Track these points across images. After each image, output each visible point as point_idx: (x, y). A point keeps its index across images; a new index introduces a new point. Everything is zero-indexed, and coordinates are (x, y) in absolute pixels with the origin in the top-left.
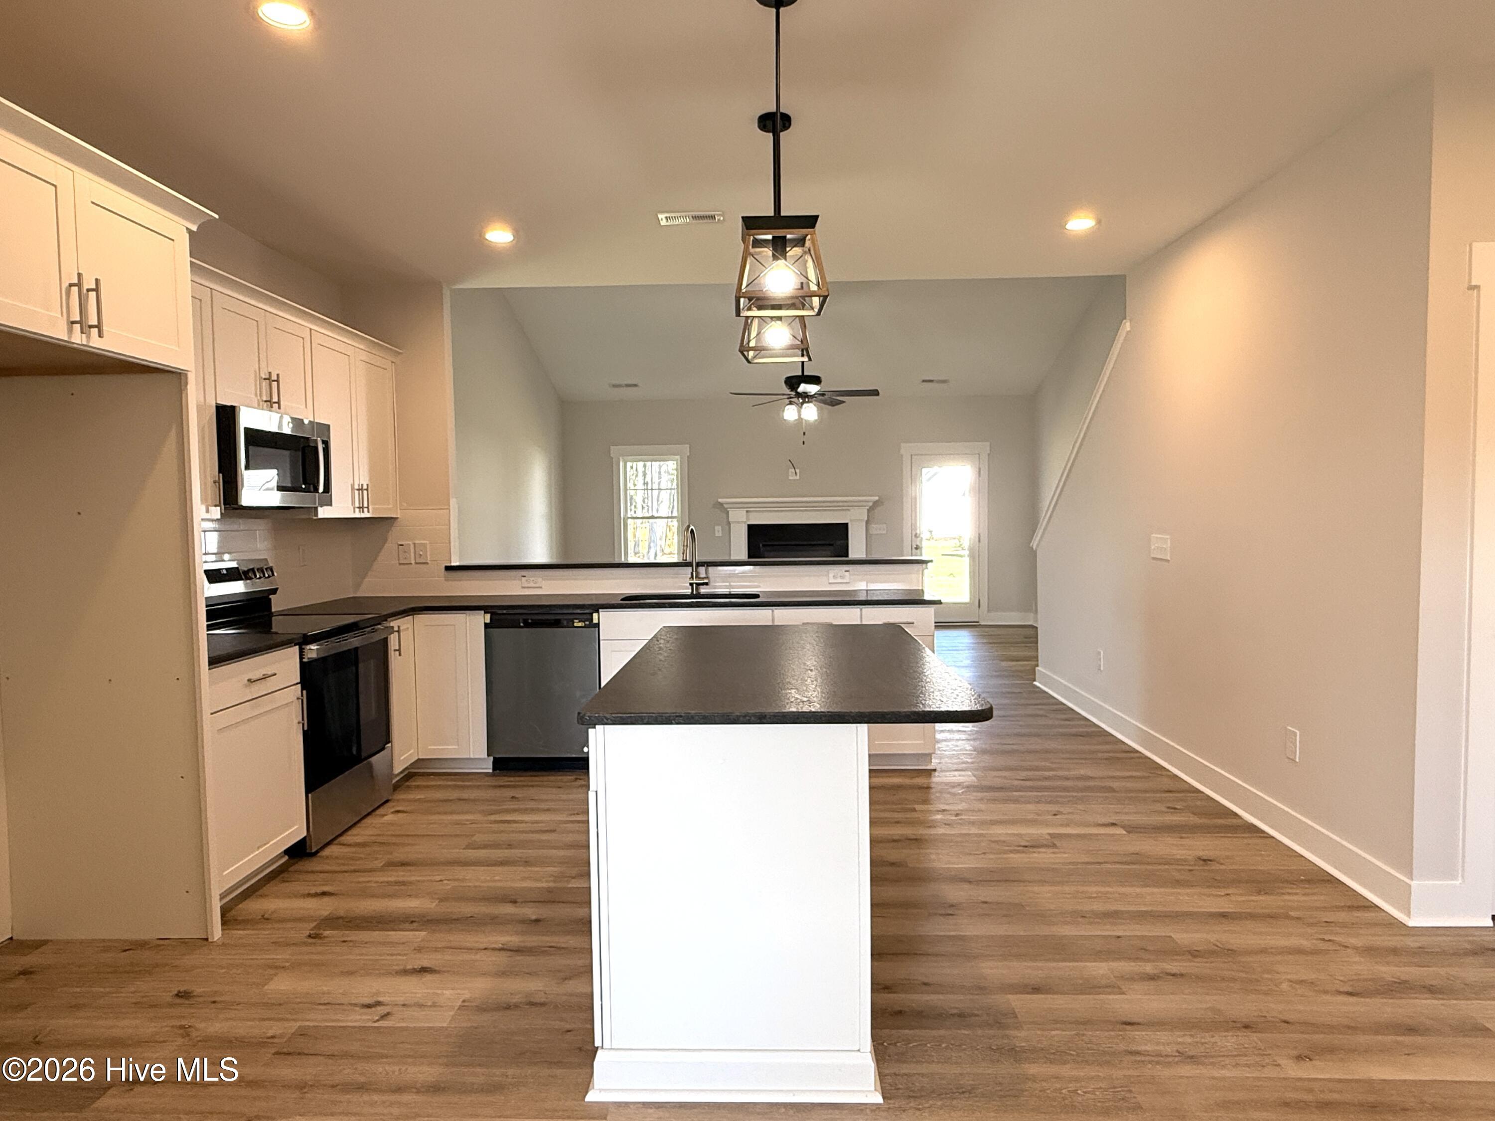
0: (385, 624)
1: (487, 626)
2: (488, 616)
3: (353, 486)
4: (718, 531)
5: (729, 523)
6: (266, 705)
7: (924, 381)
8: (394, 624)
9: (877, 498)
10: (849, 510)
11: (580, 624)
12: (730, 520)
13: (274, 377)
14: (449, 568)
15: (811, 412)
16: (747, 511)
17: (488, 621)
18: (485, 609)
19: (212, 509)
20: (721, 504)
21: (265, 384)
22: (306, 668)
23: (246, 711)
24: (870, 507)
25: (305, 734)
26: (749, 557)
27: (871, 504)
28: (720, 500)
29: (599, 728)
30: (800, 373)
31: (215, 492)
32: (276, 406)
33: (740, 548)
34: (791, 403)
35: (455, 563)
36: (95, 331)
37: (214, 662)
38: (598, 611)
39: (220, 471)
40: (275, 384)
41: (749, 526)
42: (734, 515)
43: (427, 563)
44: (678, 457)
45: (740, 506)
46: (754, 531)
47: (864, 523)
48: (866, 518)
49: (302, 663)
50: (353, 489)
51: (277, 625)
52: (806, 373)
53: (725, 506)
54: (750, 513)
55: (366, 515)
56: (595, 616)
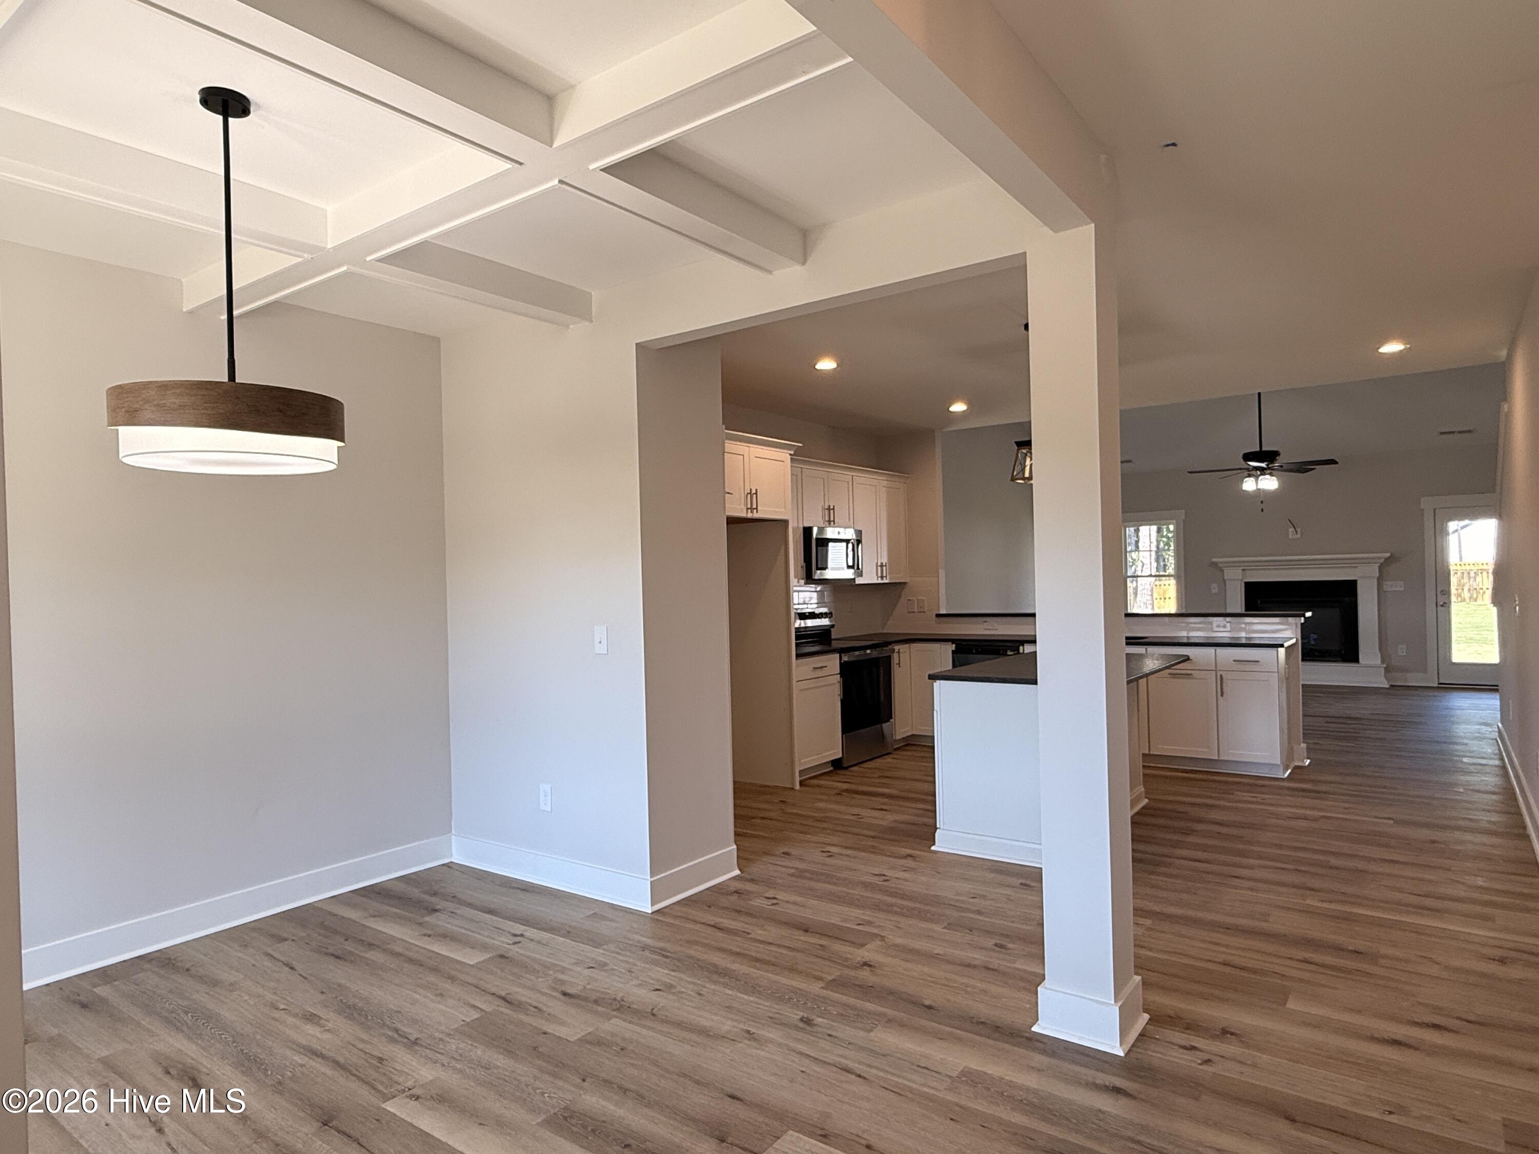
0: (890, 647)
1: (953, 652)
2: (954, 645)
3: (877, 564)
4: (1215, 588)
5: (1224, 581)
6: (822, 682)
7: (1442, 433)
8: (897, 648)
9: (1389, 555)
10: (1356, 567)
11: (1011, 653)
12: (1226, 578)
13: (832, 507)
14: (938, 616)
15: (1269, 483)
16: (1243, 570)
17: (954, 649)
18: (953, 641)
19: (800, 581)
20: (1215, 564)
21: (827, 512)
22: (844, 666)
23: (812, 684)
24: (1382, 564)
25: (842, 701)
26: (1246, 611)
27: (1382, 561)
28: (1213, 560)
29: (938, 681)
30: (1258, 449)
31: (802, 573)
32: (832, 523)
33: (1237, 602)
34: (1249, 476)
35: (943, 611)
36: (755, 511)
37: (798, 656)
38: (1023, 645)
39: (805, 561)
40: (832, 511)
41: (1246, 584)
42: (1229, 574)
43: (924, 612)
44: (1175, 521)
45: (1233, 565)
46: (1251, 588)
47: (1376, 581)
48: (1377, 575)
49: (840, 663)
50: (877, 566)
51: (835, 644)
52: (1264, 449)
53: (1220, 565)
54: (1247, 572)
55: (885, 581)
56: (1021, 648)
